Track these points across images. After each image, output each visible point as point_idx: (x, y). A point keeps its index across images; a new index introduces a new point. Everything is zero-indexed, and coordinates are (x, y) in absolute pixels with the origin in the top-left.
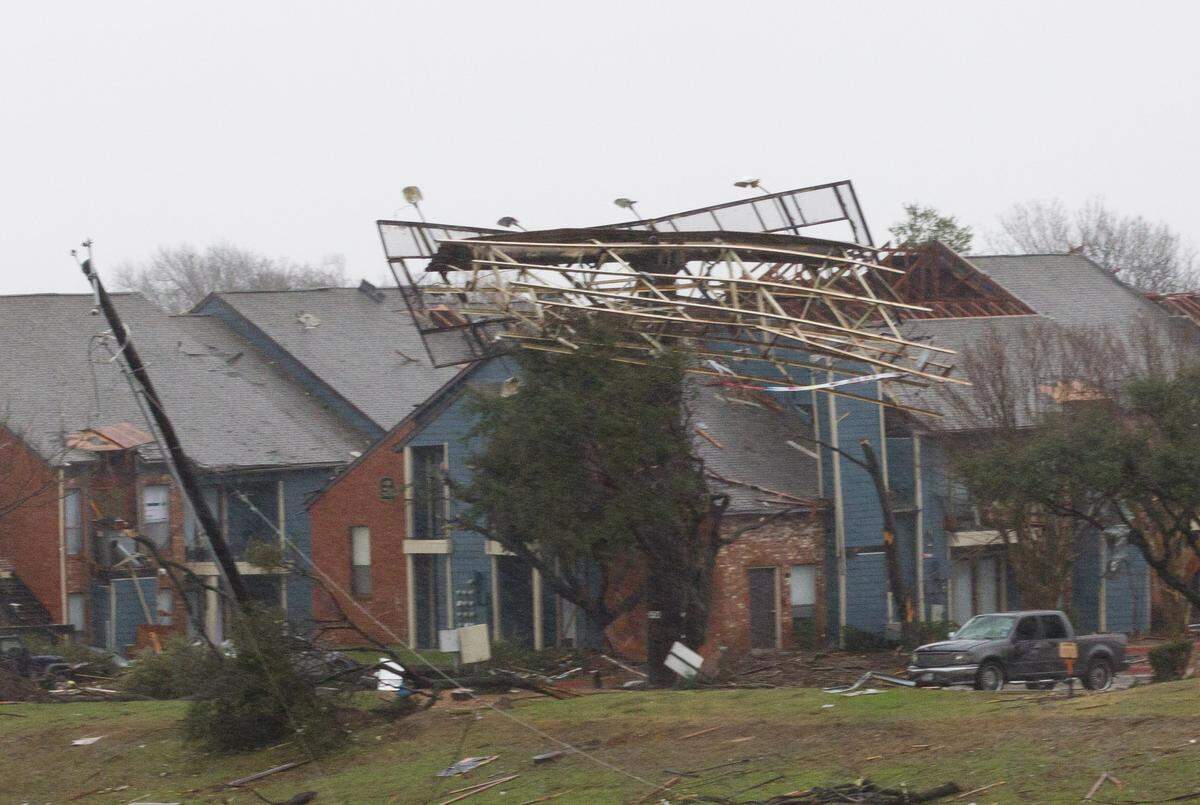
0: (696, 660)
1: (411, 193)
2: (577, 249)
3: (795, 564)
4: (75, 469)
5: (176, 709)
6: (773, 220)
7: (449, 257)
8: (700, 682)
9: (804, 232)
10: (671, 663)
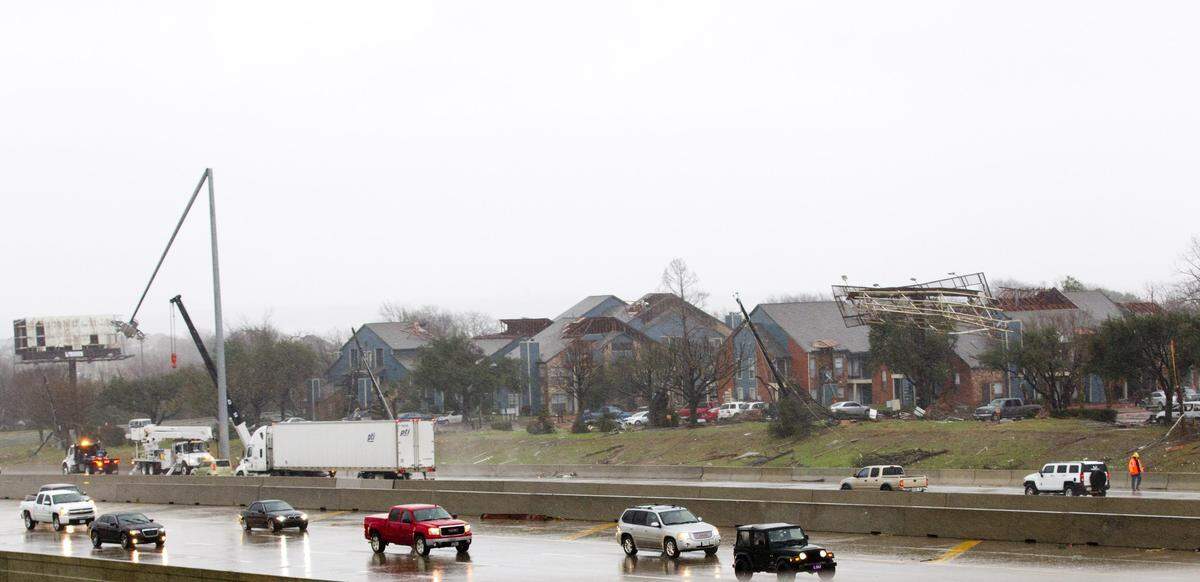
0: (923, 411)
1: (844, 277)
2: (892, 293)
3: (996, 382)
4: (813, 352)
5: (763, 426)
6: (959, 284)
7: (852, 296)
8: (923, 418)
9: (968, 288)
10: (916, 413)
